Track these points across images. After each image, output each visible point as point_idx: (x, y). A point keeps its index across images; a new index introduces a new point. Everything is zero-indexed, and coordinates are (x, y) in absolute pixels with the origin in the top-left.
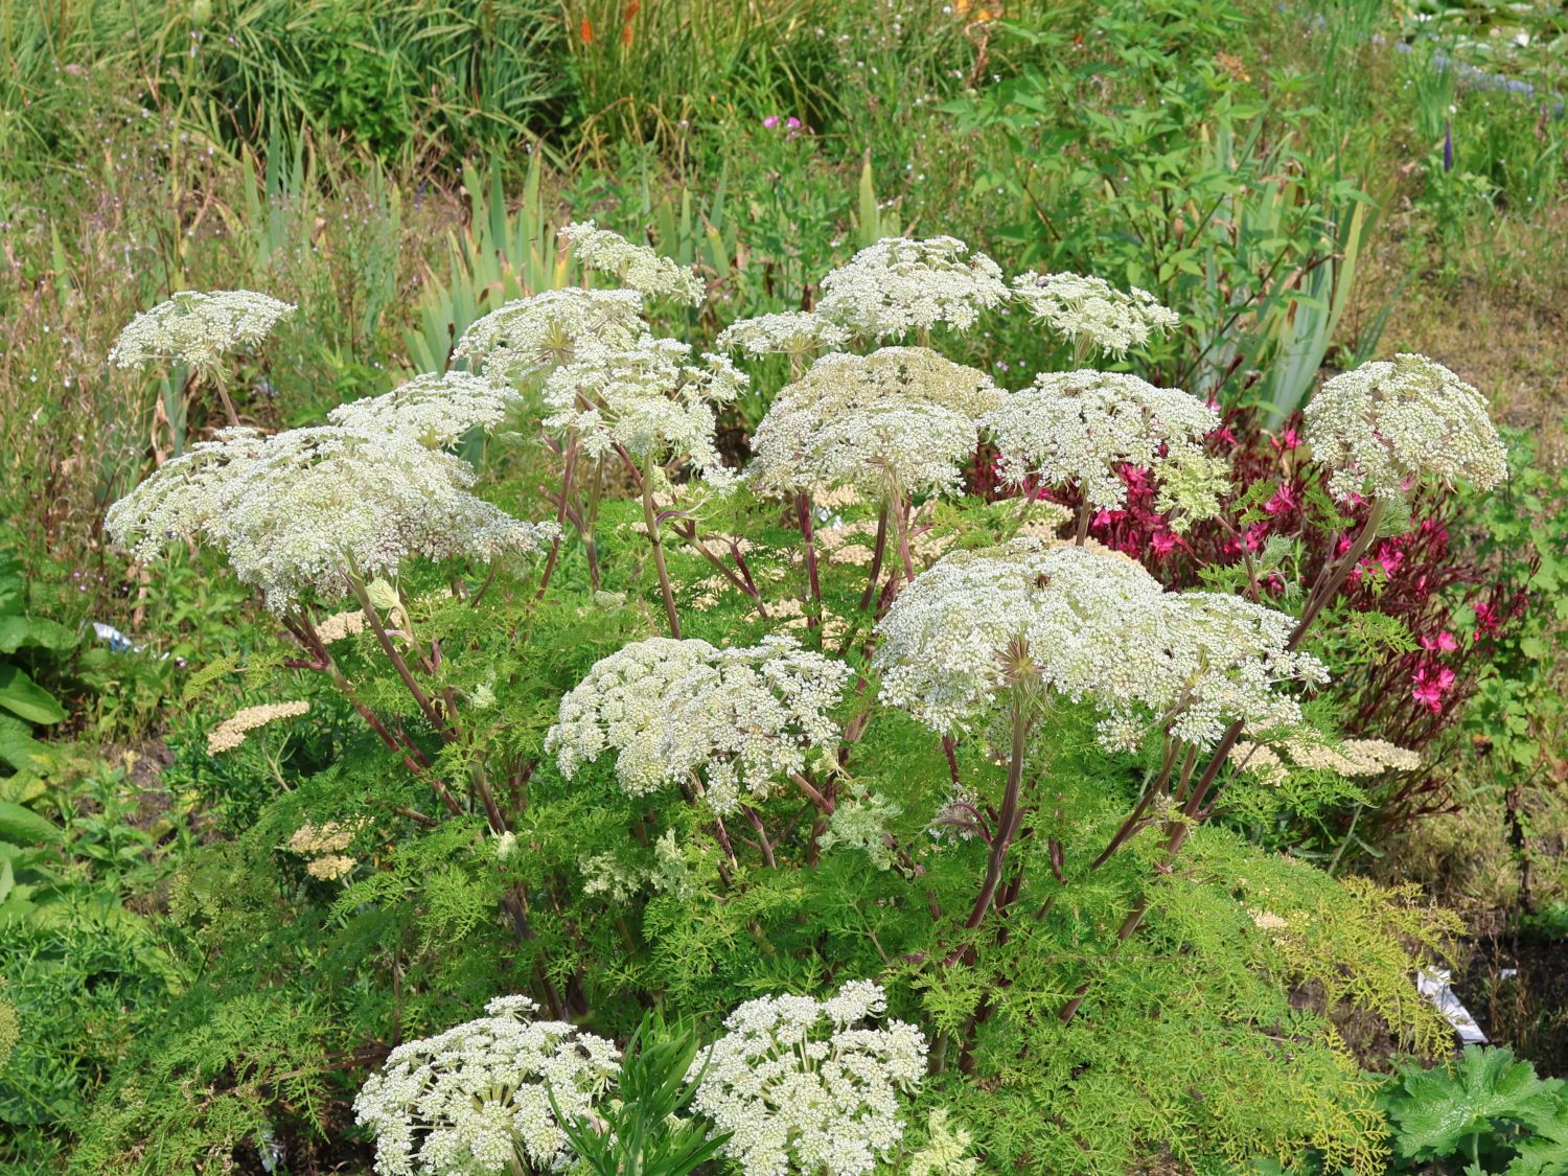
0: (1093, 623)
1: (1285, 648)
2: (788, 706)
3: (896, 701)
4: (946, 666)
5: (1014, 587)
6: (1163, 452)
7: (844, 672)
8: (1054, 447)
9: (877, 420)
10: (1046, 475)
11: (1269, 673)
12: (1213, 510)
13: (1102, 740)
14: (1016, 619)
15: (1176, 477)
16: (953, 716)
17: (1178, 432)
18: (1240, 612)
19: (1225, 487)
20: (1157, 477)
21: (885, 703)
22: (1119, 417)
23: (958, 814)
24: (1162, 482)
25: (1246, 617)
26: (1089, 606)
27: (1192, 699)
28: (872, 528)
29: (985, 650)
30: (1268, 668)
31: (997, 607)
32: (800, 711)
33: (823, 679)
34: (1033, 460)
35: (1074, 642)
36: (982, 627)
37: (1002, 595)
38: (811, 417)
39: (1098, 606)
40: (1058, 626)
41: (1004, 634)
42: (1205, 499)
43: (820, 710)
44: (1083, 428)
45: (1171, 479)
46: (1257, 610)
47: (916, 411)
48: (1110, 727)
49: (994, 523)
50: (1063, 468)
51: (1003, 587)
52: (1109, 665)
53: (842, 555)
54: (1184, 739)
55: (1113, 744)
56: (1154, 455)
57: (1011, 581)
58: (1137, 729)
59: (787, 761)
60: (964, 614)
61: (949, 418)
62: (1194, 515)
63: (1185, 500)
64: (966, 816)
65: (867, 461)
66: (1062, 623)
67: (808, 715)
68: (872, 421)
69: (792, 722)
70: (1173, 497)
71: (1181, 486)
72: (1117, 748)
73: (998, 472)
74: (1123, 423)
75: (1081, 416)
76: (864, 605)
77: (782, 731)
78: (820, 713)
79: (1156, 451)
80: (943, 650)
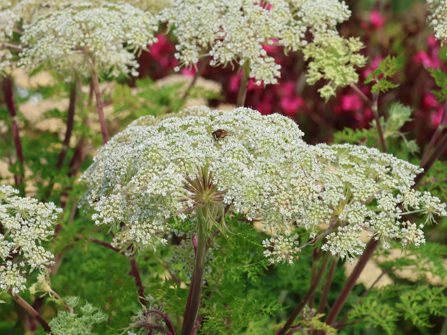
0: (263, 159)
1: (412, 187)
2: (11, 240)
3: (106, 221)
4: (148, 191)
5: (199, 133)
6: (309, 37)
7: (54, 211)
8: (222, 34)
9: (80, 17)
10: (216, 57)
11: (399, 205)
12: (352, 79)
13: (267, 253)
14: (202, 155)
15: (321, 54)
16: (153, 231)
17: (320, 22)
18: (377, 159)
19: (361, 60)
20: (306, 57)
21: (97, 222)
22: (272, 10)
23: (150, 320)
24: (311, 59)
25: (382, 163)
26: (260, 145)
27: (338, 224)
28: (63, 104)
29: (180, 179)
30: (398, 201)
31: (187, 146)
32: (21, 243)
33: (38, 218)
34: (205, 45)
35: (249, 173)
36: (176, 162)
37: (190, 139)
38: (13, 16)
39: (266, 146)
40: (235, 161)
41: (193, 167)
42: (346, 70)
43: (36, 241)
44: (244, 20)
45: (318, 57)
46: (389, 158)
47: (111, 9)
48: (273, 244)
49: (164, 102)
50: (229, 50)
51: (191, 133)
52: (275, 191)
53: (43, 125)
54: (334, 253)
55: (275, 257)
56: (301, 39)
57: (196, 129)
58: (294, 246)
59: (12, 283)
60: (161, 152)
61: (136, 15)
62: (338, 83)
63: (330, 73)
64: (157, 320)
65: (72, 49)
66: (238, 158)
67: (27, 246)
68: (76, 18)
69: (15, 251)
70: (320, 71)
71: (326, 62)
72: (279, 260)
73: (177, 56)
74: (276, 15)
75: (241, 9)
76: (59, 166)
77: (8, 259)
78: (37, 244)
79: (303, 36)
80: (145, 180)
